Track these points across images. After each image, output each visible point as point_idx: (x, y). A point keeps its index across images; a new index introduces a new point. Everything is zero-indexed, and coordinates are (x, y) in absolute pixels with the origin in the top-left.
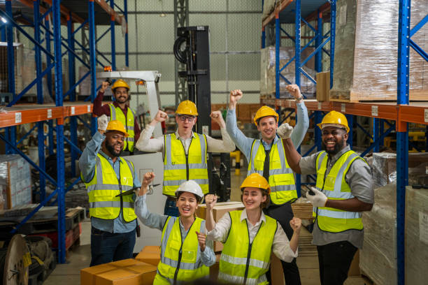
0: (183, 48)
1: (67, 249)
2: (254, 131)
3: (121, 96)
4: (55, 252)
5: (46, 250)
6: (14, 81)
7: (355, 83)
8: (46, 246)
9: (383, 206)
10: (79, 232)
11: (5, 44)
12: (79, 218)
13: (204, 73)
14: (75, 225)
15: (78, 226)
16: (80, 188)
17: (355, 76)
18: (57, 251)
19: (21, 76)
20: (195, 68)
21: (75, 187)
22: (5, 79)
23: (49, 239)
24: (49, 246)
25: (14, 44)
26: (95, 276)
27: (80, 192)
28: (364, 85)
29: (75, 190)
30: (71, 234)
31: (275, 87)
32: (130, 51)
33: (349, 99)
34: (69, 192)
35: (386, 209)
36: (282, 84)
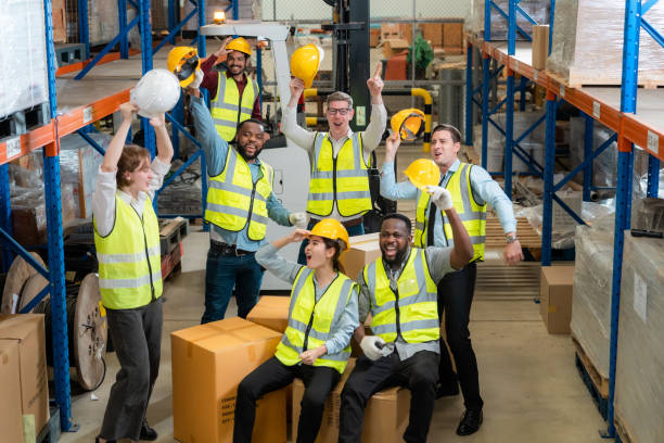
2: (455, 82)
3: (233, 66)
6: (87, 25)
10: (180, 254)
12: (179, 235)
13: (360, 28)
14: (174, 246)
15: (178, 246)
16: (183, 180)
17: (577, 49)
19: (97, 15)
20: (347, 19)
21: (178, 179)
22: (74, 21)
26: (190, 345)
27: (183, 188)
29: (177, 184)
31: (483, 23)
33: (567, 81)
34: (167, 188)
36: (495, 17)
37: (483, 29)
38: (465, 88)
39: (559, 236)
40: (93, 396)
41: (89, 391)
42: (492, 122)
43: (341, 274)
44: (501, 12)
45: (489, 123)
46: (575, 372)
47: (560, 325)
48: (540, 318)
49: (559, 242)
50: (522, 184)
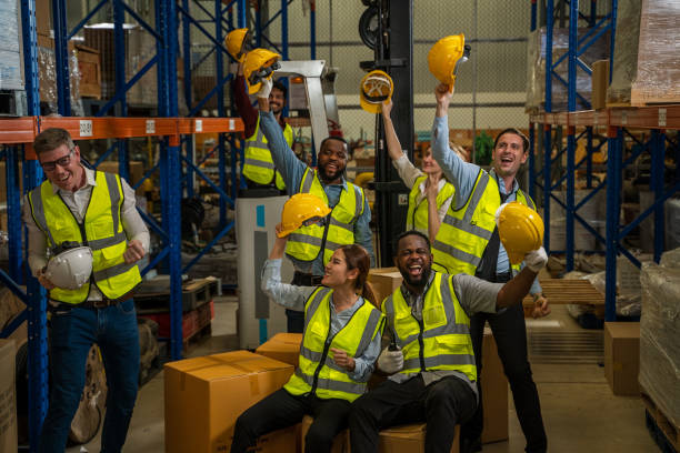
0: (373, 25)
1: (185, 340)
4: (163, 344)
5: (148, 338)
7: (640, 73)
8: (147, 333)
9: (670, 278)
10: (209, 316)
11: (111, 26)
13: (401, 64)
16: (224, 250)
17: (640, 62)
18: (168, 341)
20: (387, 56)
21: (217, 248)
23: (153, 322)
24: (154, 333)
25: (125, 26)
27: (224, 256)
28: (656, 77)
29: (216, 253)
30: (194, 317)
31: (544, 94)
32: (319, 39)
33: (629, 101)
34: (205, 256)
35: (674, 282)
36: (556, 89)
37: (544, 100)
38: (528, 174)
39: (626, 302)
40: (83, 449)
41: (80, 444)
42: (554, 198)
43: (367, 303)
44: (562, 81)
45: (551, 199)
46: (645, 433)
47: (626, 385)
48: (605, 380)
49: (627, 308)
50: (588, 261)
